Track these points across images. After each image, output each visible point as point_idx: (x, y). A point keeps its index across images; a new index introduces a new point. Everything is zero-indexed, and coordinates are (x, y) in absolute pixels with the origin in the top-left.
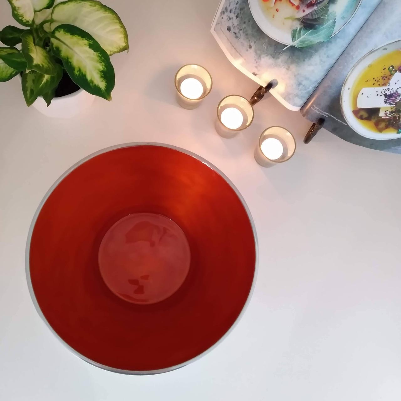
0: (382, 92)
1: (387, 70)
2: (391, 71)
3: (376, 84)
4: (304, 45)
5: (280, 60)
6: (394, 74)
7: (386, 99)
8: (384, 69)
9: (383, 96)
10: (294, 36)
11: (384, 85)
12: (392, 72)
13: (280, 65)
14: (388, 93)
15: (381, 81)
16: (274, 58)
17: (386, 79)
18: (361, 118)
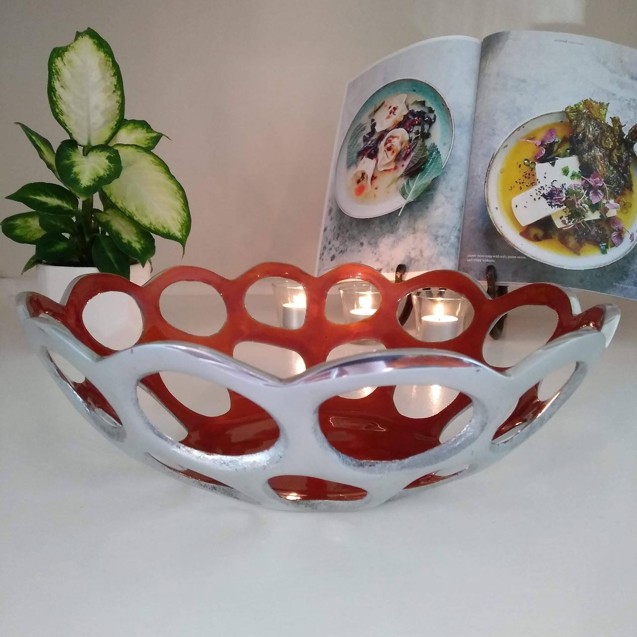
0: (537, 194)
1: (523, 166)
2: (529, 166)
3: (524, 187)
4: (419, 193)
5: (401, 230)
6: (535, 167)
7: (548, 201)
8: (520, 167)
9: (543, 199)
10: (404, 194)
11: (533, 184)
12: (532, 166)
13: (403, 237)
14: (545, 192)
15: (527, 182)
16: (392, 233)
17: (530, 176)
18: (536, 239)
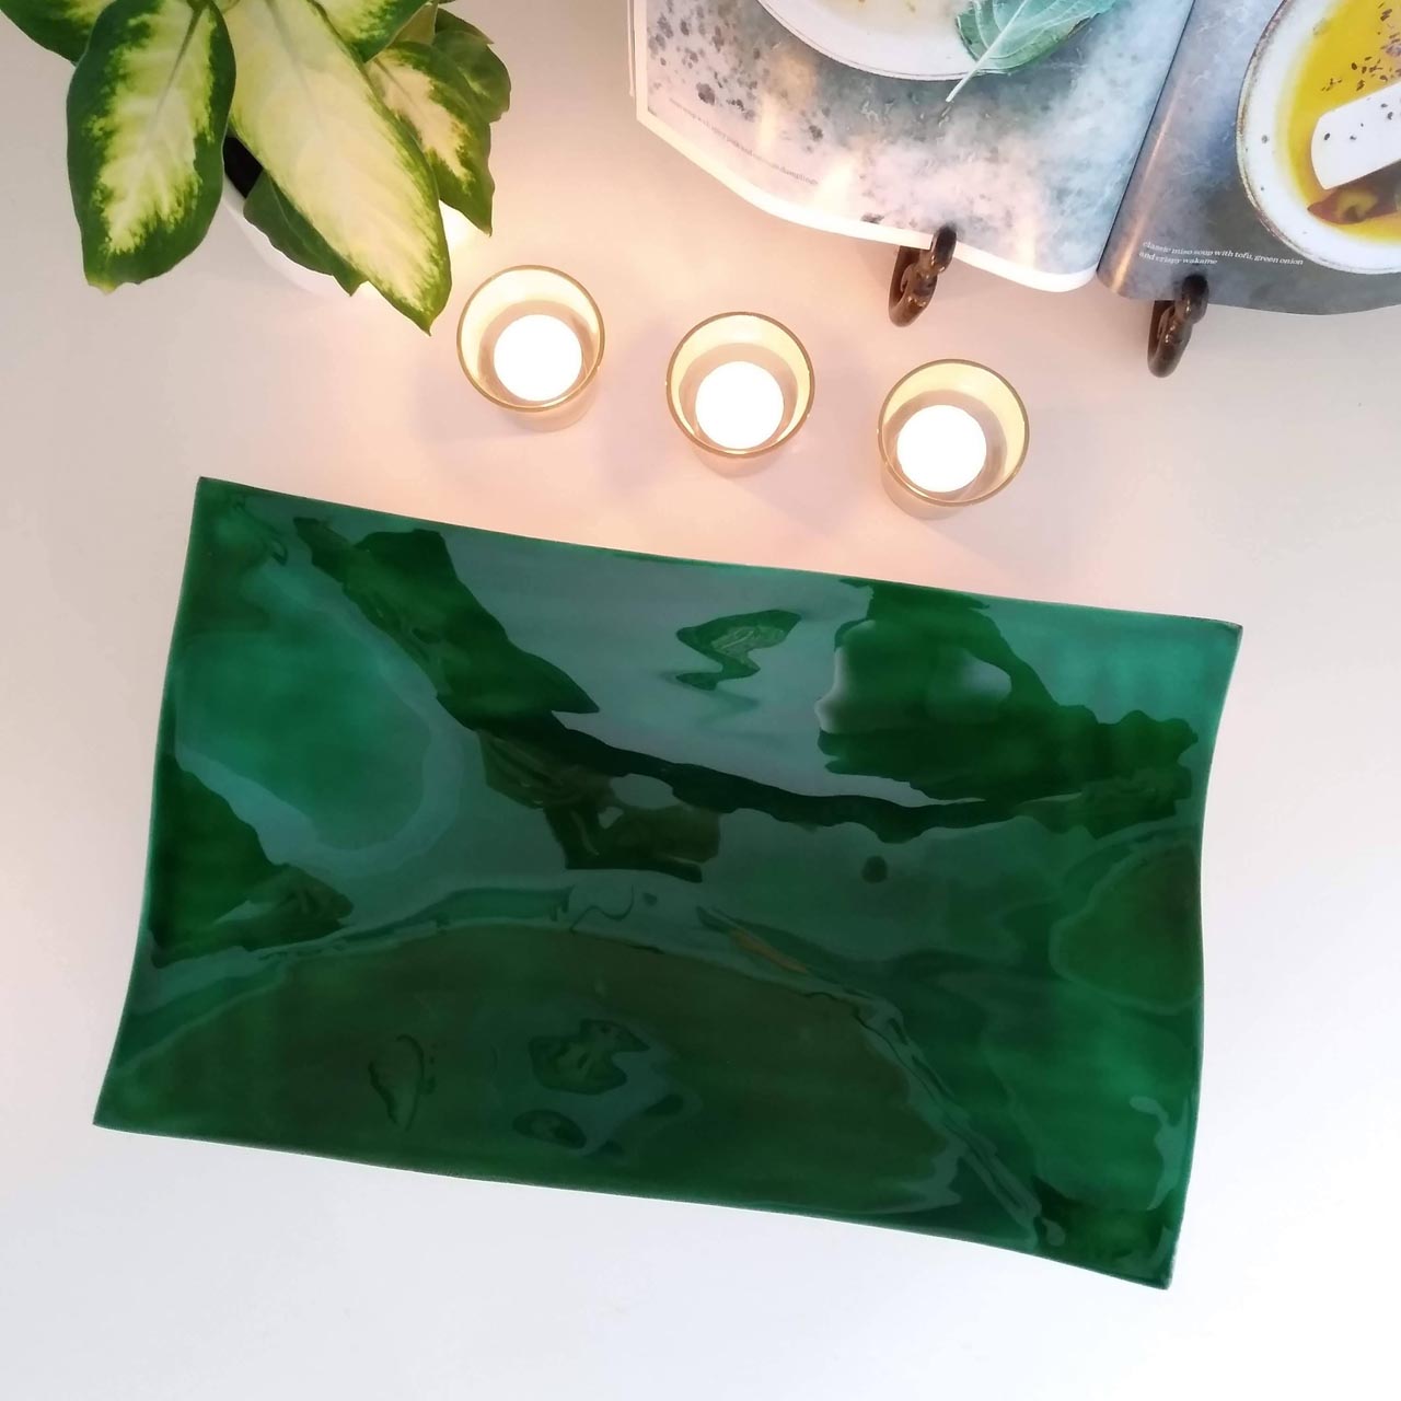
3: (1371, 80)
4: (1025, 57)
5: (949, 140)
8: (1383, 19)
10: (969, 40)
13: (956, 159)
16: (922, 139)
18: (1352, 217)
